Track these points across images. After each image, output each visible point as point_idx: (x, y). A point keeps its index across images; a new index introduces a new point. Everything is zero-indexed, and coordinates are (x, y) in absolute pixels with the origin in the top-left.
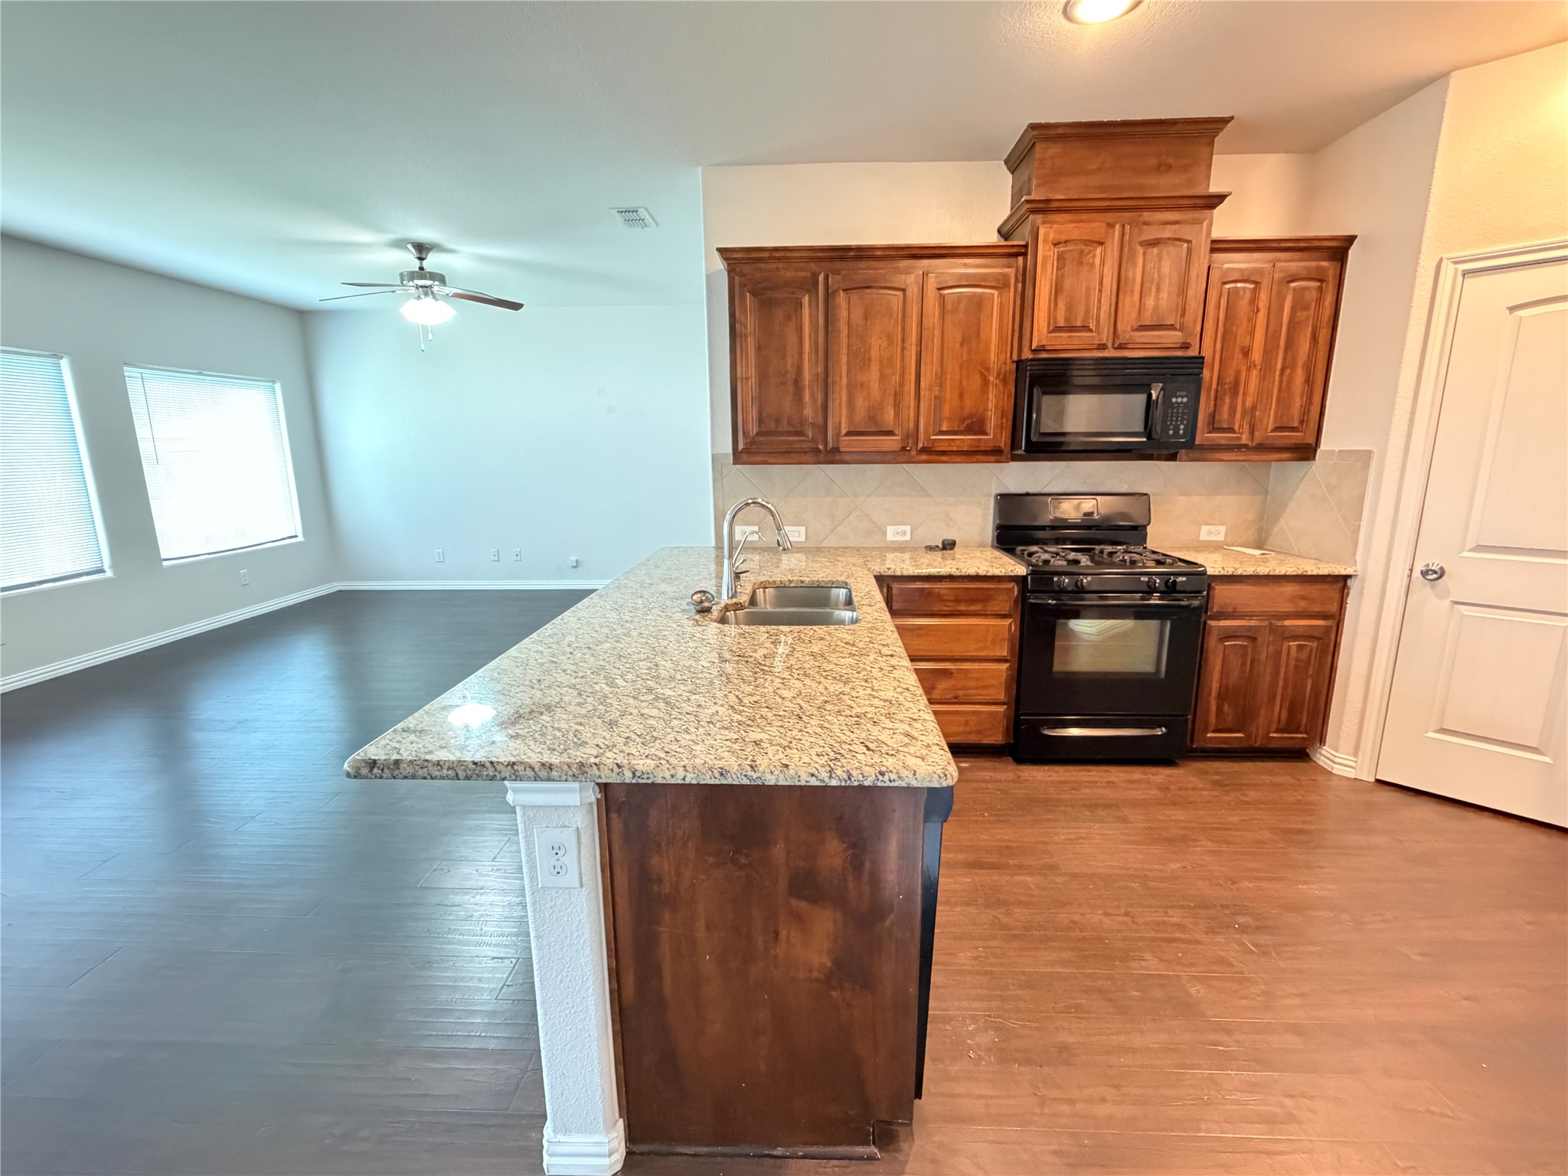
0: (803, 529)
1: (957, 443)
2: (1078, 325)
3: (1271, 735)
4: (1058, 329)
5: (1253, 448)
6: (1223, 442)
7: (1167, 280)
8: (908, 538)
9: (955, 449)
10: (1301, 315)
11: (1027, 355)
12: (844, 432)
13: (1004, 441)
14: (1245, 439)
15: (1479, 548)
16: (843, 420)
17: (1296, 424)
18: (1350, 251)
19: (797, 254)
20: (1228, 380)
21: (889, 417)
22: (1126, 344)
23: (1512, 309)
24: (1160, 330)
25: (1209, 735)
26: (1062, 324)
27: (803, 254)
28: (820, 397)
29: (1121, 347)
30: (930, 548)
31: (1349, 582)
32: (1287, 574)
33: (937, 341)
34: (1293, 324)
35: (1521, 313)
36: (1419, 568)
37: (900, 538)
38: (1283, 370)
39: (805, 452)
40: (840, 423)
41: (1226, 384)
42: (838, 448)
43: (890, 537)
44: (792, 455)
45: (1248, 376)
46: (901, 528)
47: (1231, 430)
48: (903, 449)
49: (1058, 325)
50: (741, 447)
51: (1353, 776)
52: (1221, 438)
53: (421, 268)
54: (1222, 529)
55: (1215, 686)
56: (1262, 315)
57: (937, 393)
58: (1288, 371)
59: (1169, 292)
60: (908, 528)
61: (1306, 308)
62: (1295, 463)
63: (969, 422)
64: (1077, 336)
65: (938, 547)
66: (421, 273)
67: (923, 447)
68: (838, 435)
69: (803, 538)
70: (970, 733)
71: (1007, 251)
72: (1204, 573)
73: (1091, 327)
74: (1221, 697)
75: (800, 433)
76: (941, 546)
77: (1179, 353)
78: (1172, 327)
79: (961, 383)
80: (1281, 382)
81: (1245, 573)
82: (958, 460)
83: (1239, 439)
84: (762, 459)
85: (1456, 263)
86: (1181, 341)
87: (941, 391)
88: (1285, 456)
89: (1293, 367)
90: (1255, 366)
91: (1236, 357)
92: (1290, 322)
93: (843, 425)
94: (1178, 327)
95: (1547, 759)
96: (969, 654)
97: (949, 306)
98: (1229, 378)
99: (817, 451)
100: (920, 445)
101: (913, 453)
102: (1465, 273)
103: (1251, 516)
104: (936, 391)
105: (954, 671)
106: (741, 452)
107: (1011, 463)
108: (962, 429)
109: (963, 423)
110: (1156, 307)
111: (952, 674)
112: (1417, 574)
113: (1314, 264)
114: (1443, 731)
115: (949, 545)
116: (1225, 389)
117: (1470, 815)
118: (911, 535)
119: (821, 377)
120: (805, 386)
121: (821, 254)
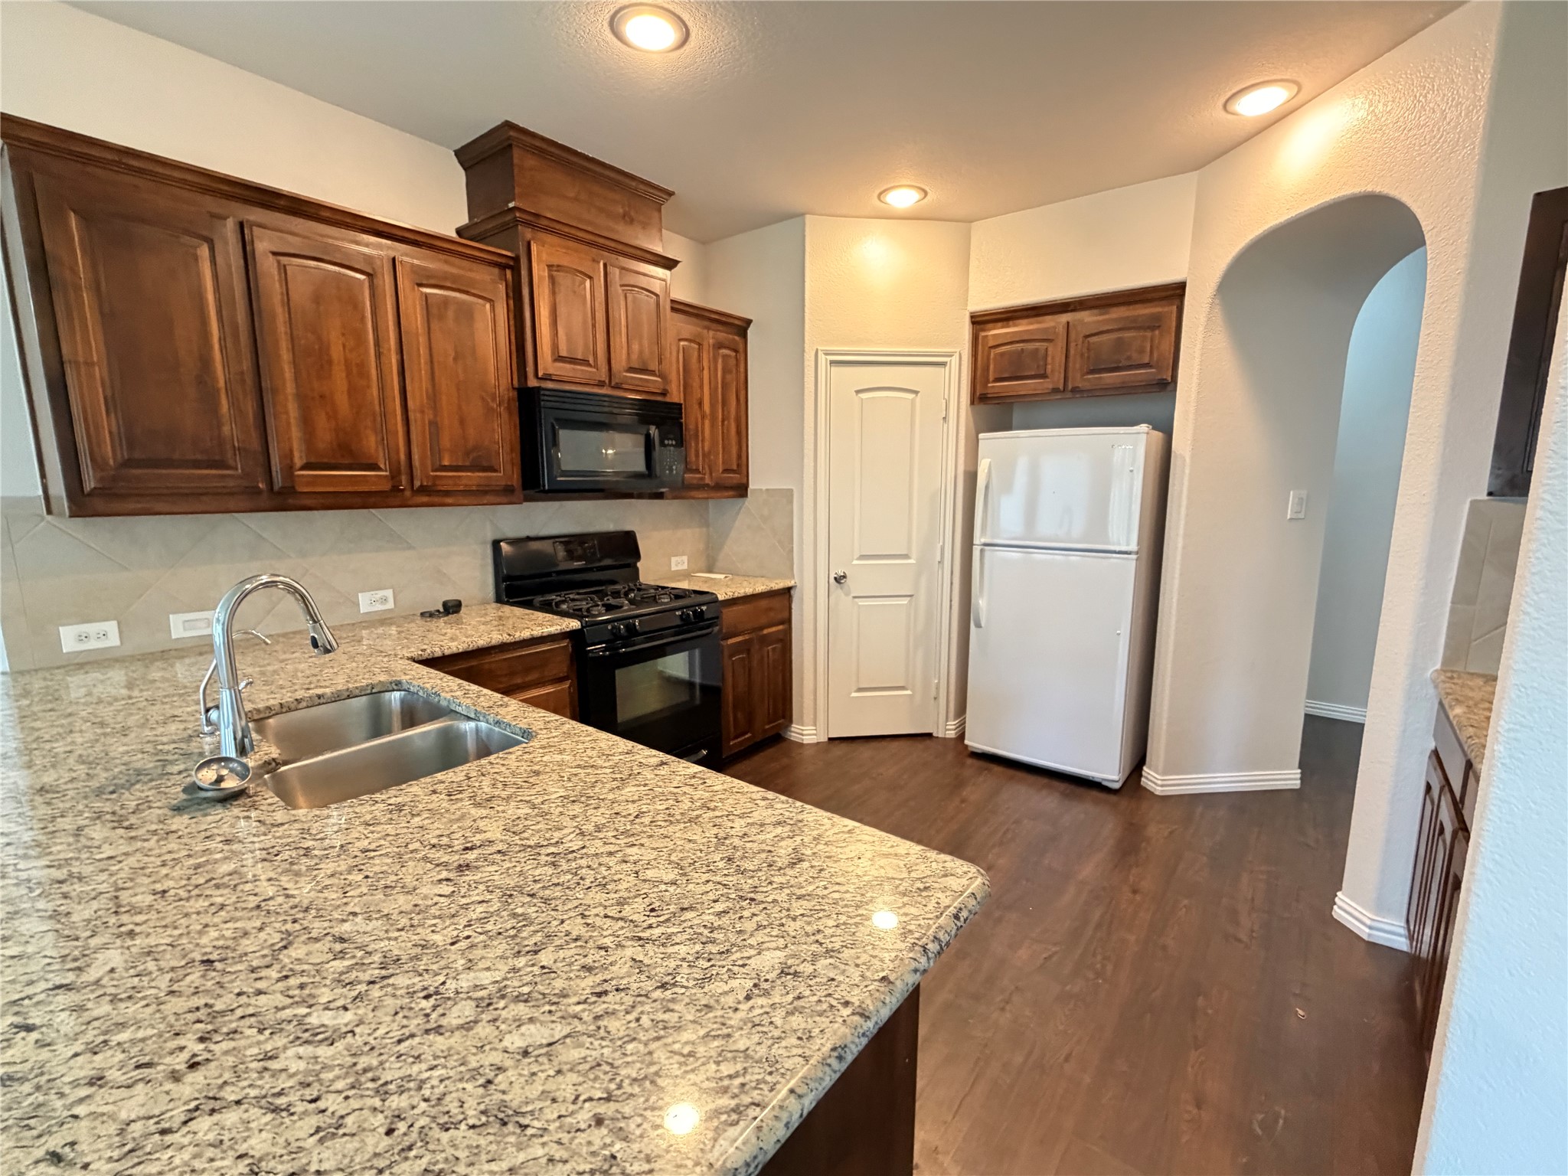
1: (464, 482)
2: (578, 357)
3: (765, 727)
4: (561, 359)
5: (707, 487)
8: (390, 605)
9: (461, 488)
10: (729, 377)
11: (531, 382)
12: (298, 462)
13: (516, 480)
14: (707, 481)
15: (862, 557)
16: (296, 445)
17: (734, 468)
18: (749, 331)
19: (177, 174)
21: (371, 443)
22: (620, 384)
23: (858, 392)
24: (645, 373)
25: (731, 743)
26: (565, 354)
27: (189, 177)
28: (250, 407)
29: (617, 387)
30: (429, 615)
31: (792, 592)
33: (423, 351)
34: (725, 385)
35: (864, 396)
36: (833, 576)
37: (379, 607)
38: (723, 421)
39: (231, 494)
40: (291, 451)
42: (293, 487)
43: (365, 608)
44: (204, 498)
45: (703, 424)
46: (381, 593)
47: (697, 471)
48: (396, 489)
49: (561, 355)
50: (90, 484)
51: (815, 741)
52: (693, 478)
54: (685, 558)
55: (731, 698)
56: (706, 372)
57: (431, 417)
58: (726, 422)
59: (648, 338)
60: (389, 593)
61: (730, 372)
62: (731, 500)
63: (475, 454)
64: (580, 370)
65: (438, 611)
67: (421, 486)
68: (289, 469)
71: (495, 259)
72: (716, 601)
73: (590, 362)
74: (735, 707)
75: (221, 464)
76: (442, 610)
77: (659, 398)
78: (653, 372)
79: (460, 408)
80: (723, 431)
82: (466, 502)
83: (702, 479)
84: (139, 506)
85: (826, 354)
87: (435, 416)
88: (731, 493)
89: (728, 419)
90: (706, 417)
91: (694, 407)
93: (296, 454)
94: (658, 373)
95: (909, 692)
97: (434, 311)
99: (255, 492)
100: (417, 484)
101: (408, 493)
102: (832, 362)
103: (701, 546)
104: (429, 415)
106: (90, 494)
107: (526, 504)
108: (467, 464)
109: (468, 457)
110: (641, 352)
112: (832, 580)
113: (731, 336)
114: (860, 690)
115: (452, 608)
116: (691, 435)
117: (884, 743)
118: (396, 601)
119: (249, 379)
120: (218, 390)
121: (226, 188)
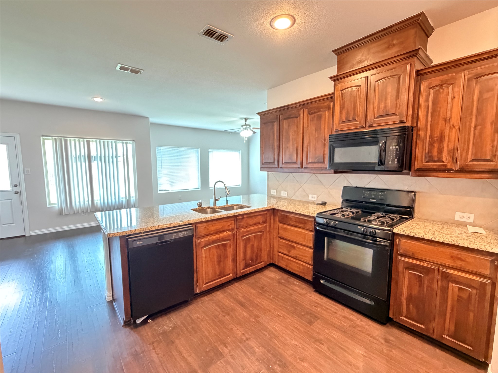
0: (286, 193)
1: (314, 166)
2: (351, 120)
3: (444, 336)
4: (344, 122)
5: (456, 171)
6: (435, 167)
7: (390, 94)
9: (314, 168)
11: (334, 133)
12: (284, 162)
14: (450, 166)
16: (283, 158)
17: (488, 157)
20: (436, 136)
21: (294, 157)
22: (372, 124)
24: (388, 116)
25: (402, 318)
26: (345, 120)
27: (274, 110)
29: (370, 126)
30: (318, 204)
32: (444, 242)
33: (308, 131)
37: (313, 199)
39: (275, 168)
41: (435, 137)
42: (282, 167)
43: (310, 198)
44: (272, 169)
45: (450, 132)
46: (314, 196)
47: (440, 161)
48: (299, 168)
49: (343, 121)
52: (433, 165)
53: (246, 124)
55: (405, 292)
58: (479, 127)
59: (391, 99)
60: (316, 196)
63: (318, 159)
64: (351, 124)
66: (246, 125)
68: (282, 163)
69: (286, 196)
70: (301, 272)
73: (357, 120)
75: (273, 163)
76: (321, 204)
78: (394, 114)
79: (315, 145)
80: (474, 134)
81: (416, 236)
83: (446, 166)
86: (398, 120)
90: (454, 127)
91: (440, 123)
92: (479, 100)
93: (283, 160)
94: (397, 114)
96: (300, 242)
97: (311, 119)
98: (437, 134)
99: (277, 168)
100: (303, 167)
101: (302, 169)
105: (296, 247)
106: (262, 167)
108: (316, 161)
109: (316, 159)
110: (385, 107)
111: (295, 248)
115: (324, 204)
116: (434, 140)
118: (317, 198)
120: (275, 149)
121: (278, 110)
